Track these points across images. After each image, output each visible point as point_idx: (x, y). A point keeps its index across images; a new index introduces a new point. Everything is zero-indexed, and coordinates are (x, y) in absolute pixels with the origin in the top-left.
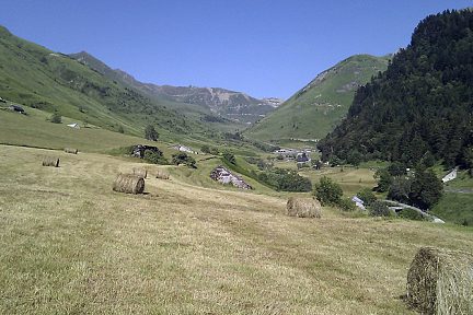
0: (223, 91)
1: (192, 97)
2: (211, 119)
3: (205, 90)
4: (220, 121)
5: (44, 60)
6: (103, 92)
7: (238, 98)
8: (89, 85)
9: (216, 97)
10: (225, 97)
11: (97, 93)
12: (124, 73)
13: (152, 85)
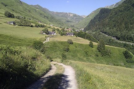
0: (71, 14)
1: (63, 15)
2: (68, 21)
3: (67, 13)
4: (70, 22)
5: (36, 11)
6: (48, 18)
7: (75, 15)
8: (45, 16)
9: (69, 15)
10: (71, 15)
11: (46, 18)
12: (46, 9)
13: (53, 12)
